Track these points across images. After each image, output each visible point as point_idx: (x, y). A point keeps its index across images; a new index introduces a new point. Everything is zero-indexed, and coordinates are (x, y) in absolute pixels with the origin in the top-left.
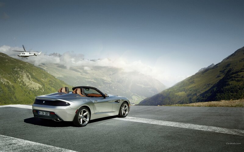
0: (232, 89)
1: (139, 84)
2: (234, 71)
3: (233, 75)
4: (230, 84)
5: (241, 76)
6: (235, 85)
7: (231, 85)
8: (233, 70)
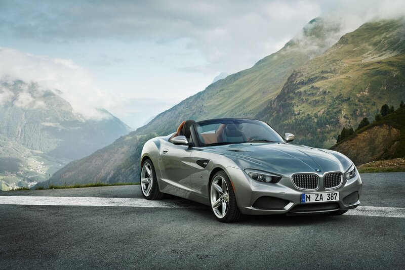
0: (300, 125)
1: (47, 121)
2: (303, 78)
3: (302, 90)
4: (296, 113)
5: (321, 90)
6: (308, 114)
7: (299, 114)
8: (302, 75)
